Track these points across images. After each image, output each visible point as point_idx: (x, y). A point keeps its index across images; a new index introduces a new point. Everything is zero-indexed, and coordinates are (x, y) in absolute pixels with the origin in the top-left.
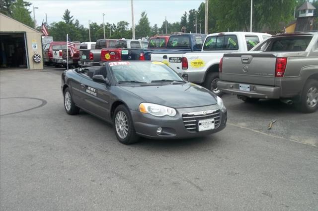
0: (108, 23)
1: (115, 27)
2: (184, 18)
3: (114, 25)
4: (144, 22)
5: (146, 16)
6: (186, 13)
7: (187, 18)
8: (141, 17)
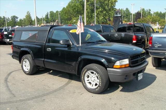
0: (4, 17)
1: (9, 19)
2: (47, 15)
3: (8, 18)
4: (29, 17)
5: (29, 13)
6: (48, 13)
7: (49, 15)
8: (27, 14)
